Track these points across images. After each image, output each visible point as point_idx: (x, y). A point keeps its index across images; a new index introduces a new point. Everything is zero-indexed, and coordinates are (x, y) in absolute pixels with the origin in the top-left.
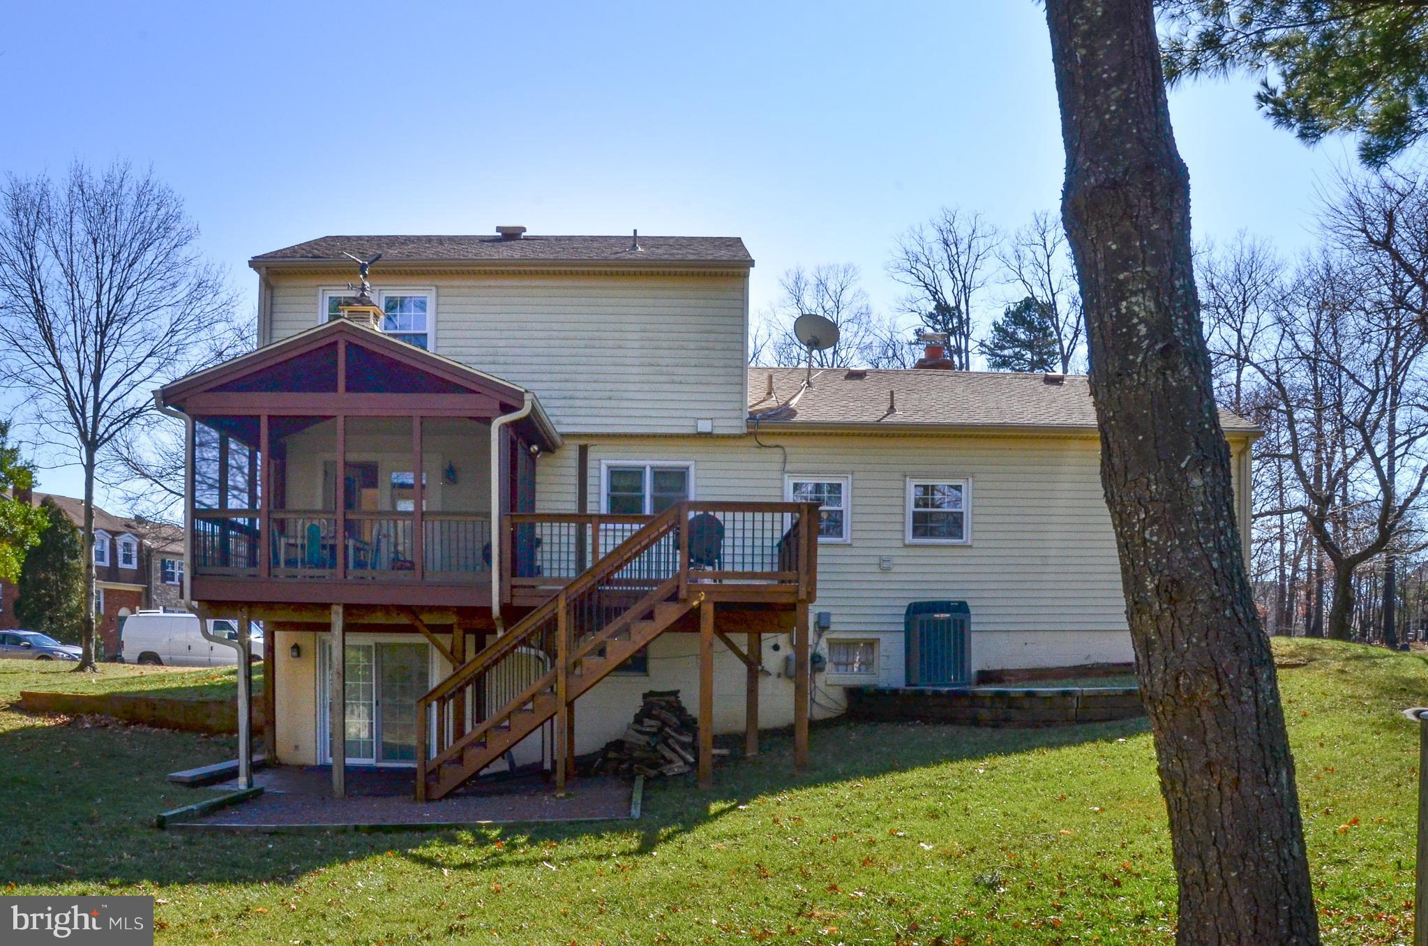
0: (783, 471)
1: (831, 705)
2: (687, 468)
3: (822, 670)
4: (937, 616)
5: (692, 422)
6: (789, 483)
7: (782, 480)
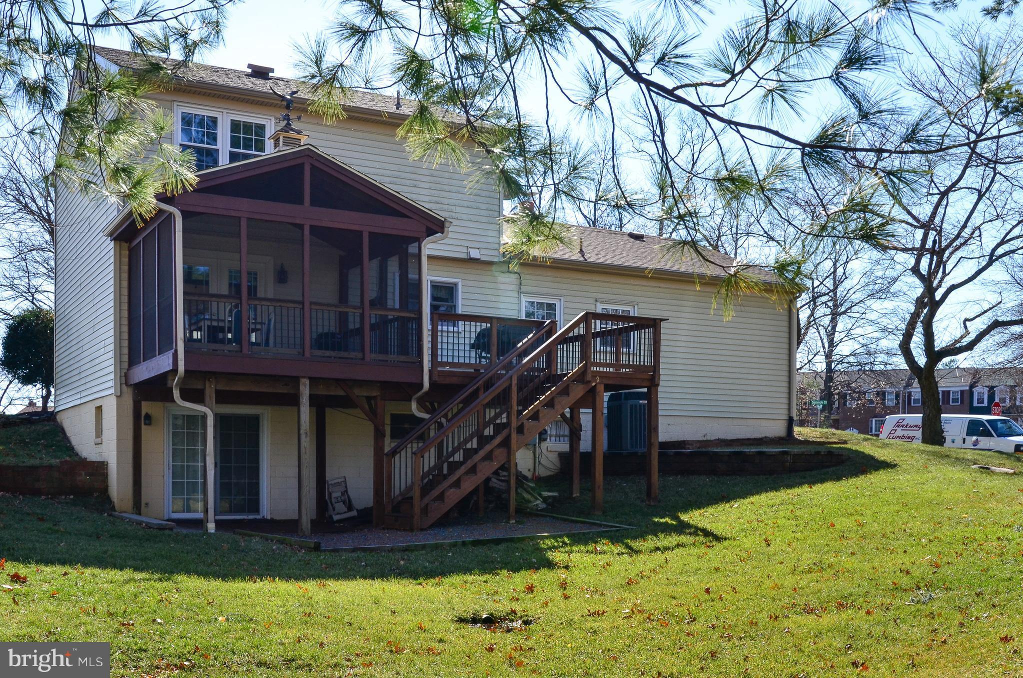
0: (519, 292)
1: (551, 466)
2: (456, 284)
3: (545, 440)
4: (641, 402)
5: (465, 250)
6: (524, 300)
7: (519, 298)
